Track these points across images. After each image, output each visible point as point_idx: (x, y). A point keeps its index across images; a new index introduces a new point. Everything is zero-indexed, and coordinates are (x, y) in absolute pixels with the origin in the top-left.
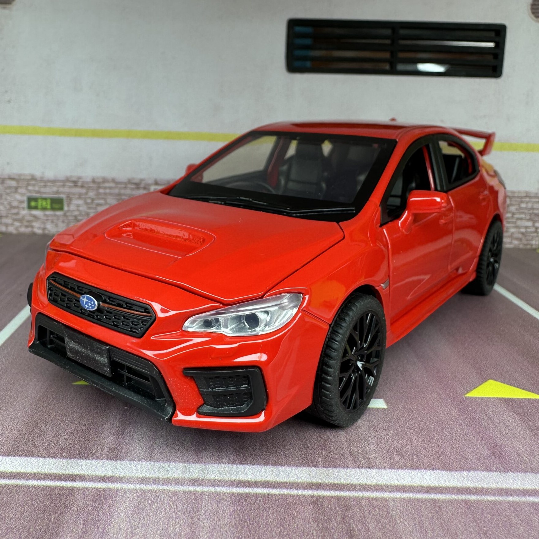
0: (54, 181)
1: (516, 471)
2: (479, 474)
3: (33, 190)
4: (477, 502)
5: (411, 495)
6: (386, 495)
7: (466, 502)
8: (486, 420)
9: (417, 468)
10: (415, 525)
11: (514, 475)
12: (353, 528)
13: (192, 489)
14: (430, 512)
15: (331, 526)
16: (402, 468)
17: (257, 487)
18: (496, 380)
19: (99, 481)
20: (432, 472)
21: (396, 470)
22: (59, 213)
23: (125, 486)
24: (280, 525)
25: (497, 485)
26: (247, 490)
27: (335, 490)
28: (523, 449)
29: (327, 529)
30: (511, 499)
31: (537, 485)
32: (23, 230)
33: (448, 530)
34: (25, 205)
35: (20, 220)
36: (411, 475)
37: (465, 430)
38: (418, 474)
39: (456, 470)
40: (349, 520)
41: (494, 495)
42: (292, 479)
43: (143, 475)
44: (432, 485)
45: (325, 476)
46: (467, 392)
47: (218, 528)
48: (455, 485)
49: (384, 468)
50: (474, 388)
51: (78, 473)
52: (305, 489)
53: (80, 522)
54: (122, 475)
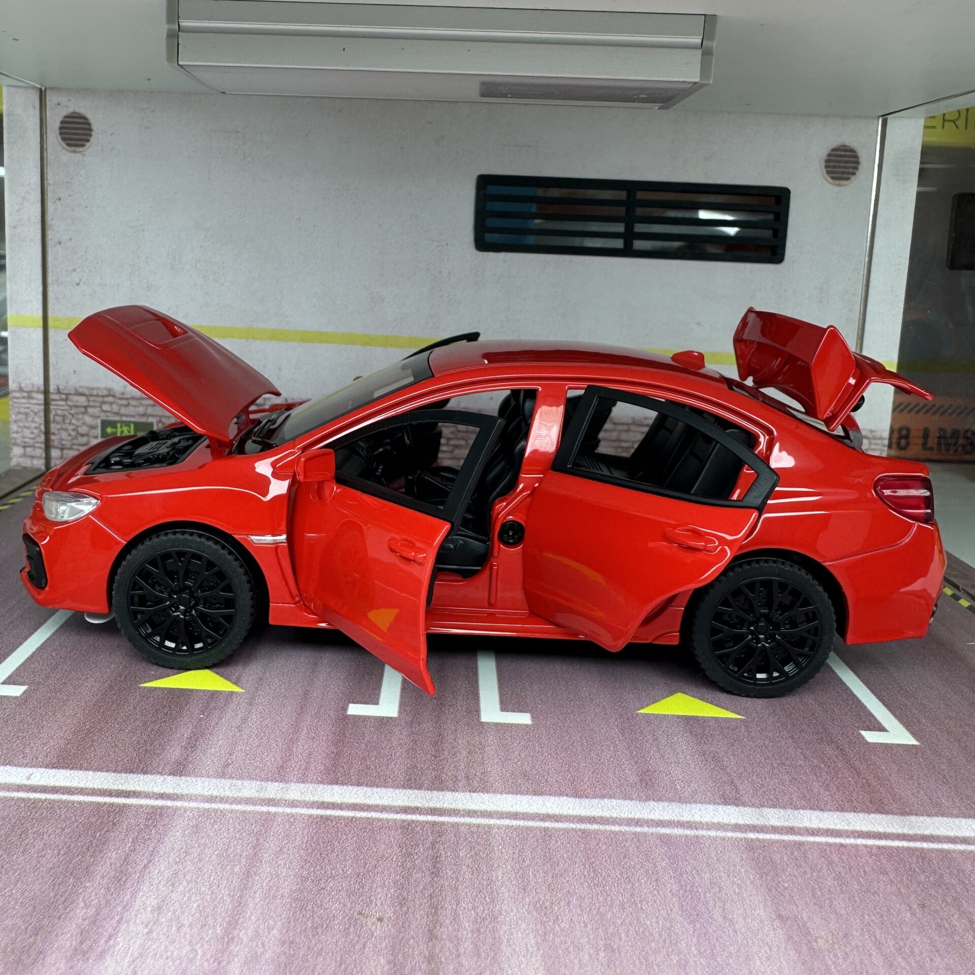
1: (659, 800)
2: (614, 802)
3: (110, 411)
4: (596, 832)
5: (521, 823)
6: (492, 822)
7: (584, 831)
8: (651, 741)
9: (541, 794)
10: (514, 853)
11: (656, 804)
12: (441, 854)
13: (264, 809)
14: (537, 840)
15: (416, 851)
16: (522, 794)
17: (341, 809)
18: (687, 693)
19: (157, 799)
20: (556, 798)
21: (514, 796)
23: (186, 804)
24: (358, 849)
25: (629, 814)
26: (329, 812)
28: (681, 776)
29: (410, 854)
30: (638, 829)
31: (677, 816)
33: (550, 859)
34: (98, 432)
36: (530, 801)
37: (618, 753)
38: (539, 800)
39: (587, 798)
40: (439, 847)
41: (620, 825)
42: (385, 802)
43: (210, 793)
44: (551, 812)
45: (427, 800)
46: (642, 708)
47: (285, 850)
48: (579, 814)
49: (501, 793)
50: (654, 703)
51: (133, 789)
52: (397, 813)
53: (128, 840)
54: (185, 792)
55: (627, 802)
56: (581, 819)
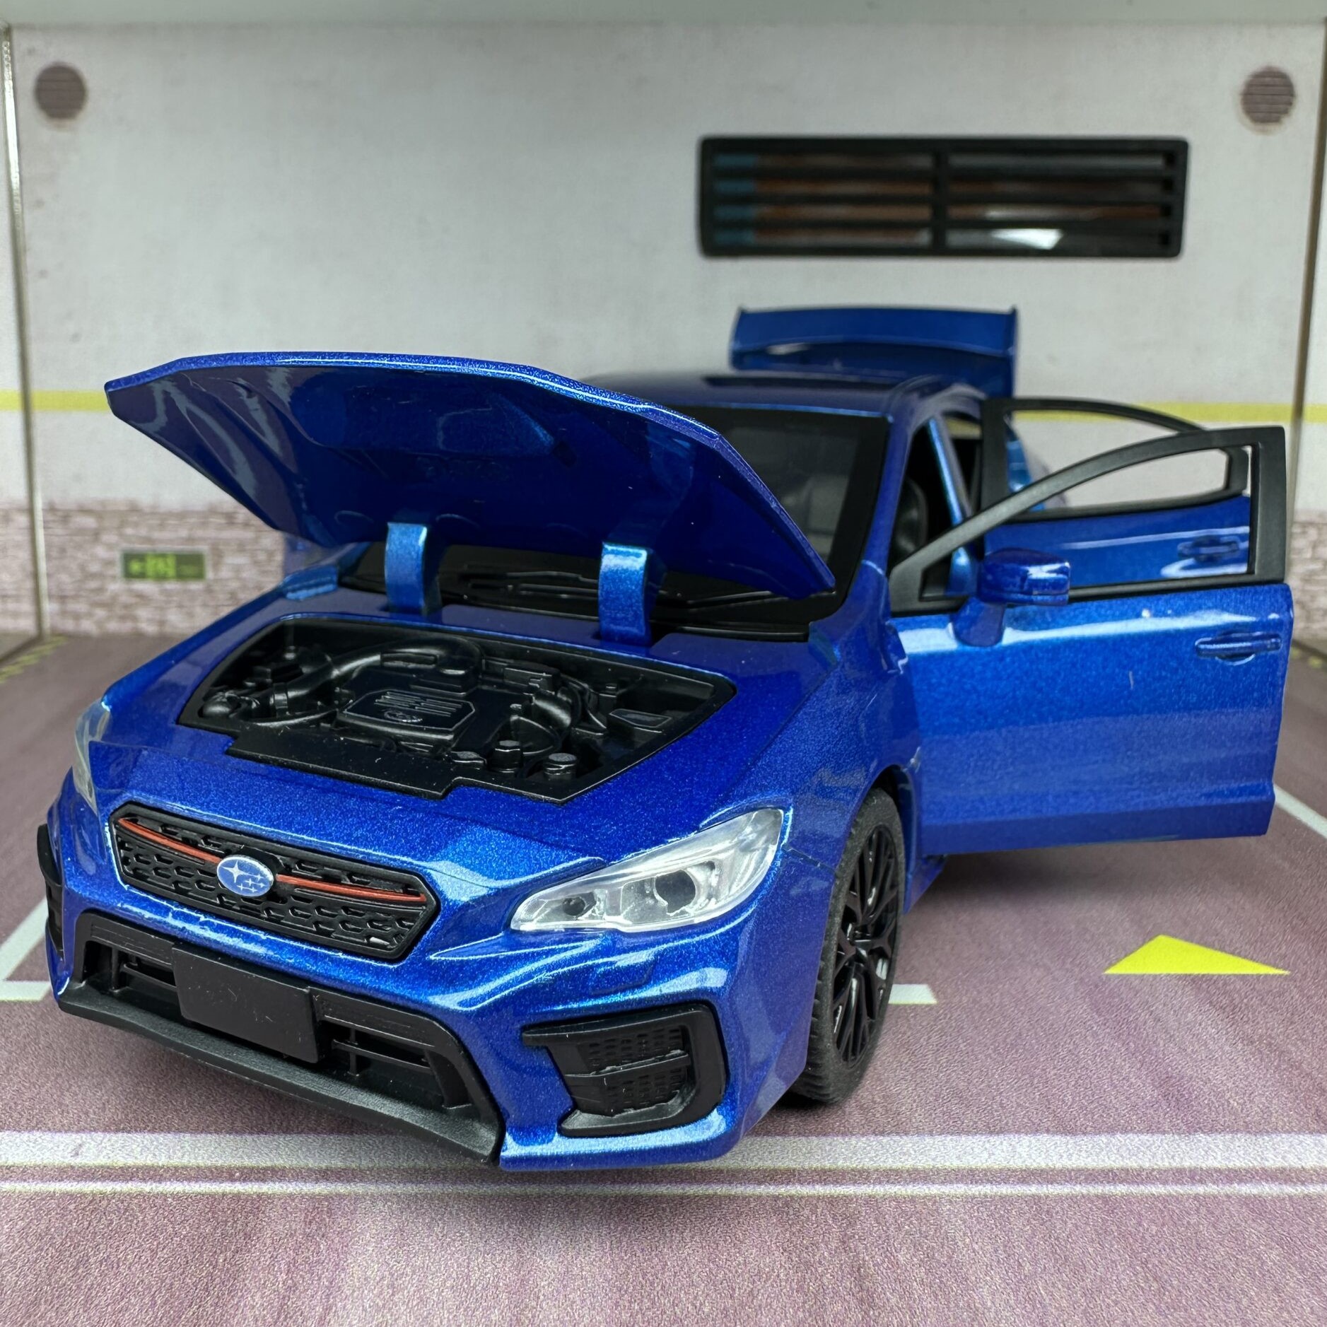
0: (182, 515)
1: (1212, 1130)
2: (1135, 1140)
3: (135, 536)
4: (1127, 1198)
5: (988, 1189)
6: (935, 1190)
7: (1105, 1199)
8: (1150, 1023)
9: (1001, 1132)
10: (996, 1251)
11: (1209, 1139)
12: (864, 1260)
14: (1029, 1223)
15: (817, 1258)
16: (968, 1133)
18: (1174, 936)
19: (317, 1181)
20: (1031, 1138)
21: (954, 1137)
22: (195, 586)
24: (709, 1261)
25: (1171, 1161)
27: (825, 1182)
28: (1230, 1085)
29: (808, 1265)
30: (1200, 1189)
31: (1255, 1159)
32: (113, 626)
33: (1066, 1260)
34: (118, 570)
35: (108, 605)
36: (987, 1145)
37: (1105, 1047)
38: (1001, 1143)
39: (1084, 1134)
40: (856, 1246)
41: (1165, 1183)
44: (1032, 1164)
45: (804, 1155)
46: (1111, 965)
47: (576, 1271)
48: (1082, 1165)
49: (931, 1133)
50: (1126, 956)
51: (270, 1164)
53: (280, 1268)
55: (1157, 1138)
56: (1091, 1176)
